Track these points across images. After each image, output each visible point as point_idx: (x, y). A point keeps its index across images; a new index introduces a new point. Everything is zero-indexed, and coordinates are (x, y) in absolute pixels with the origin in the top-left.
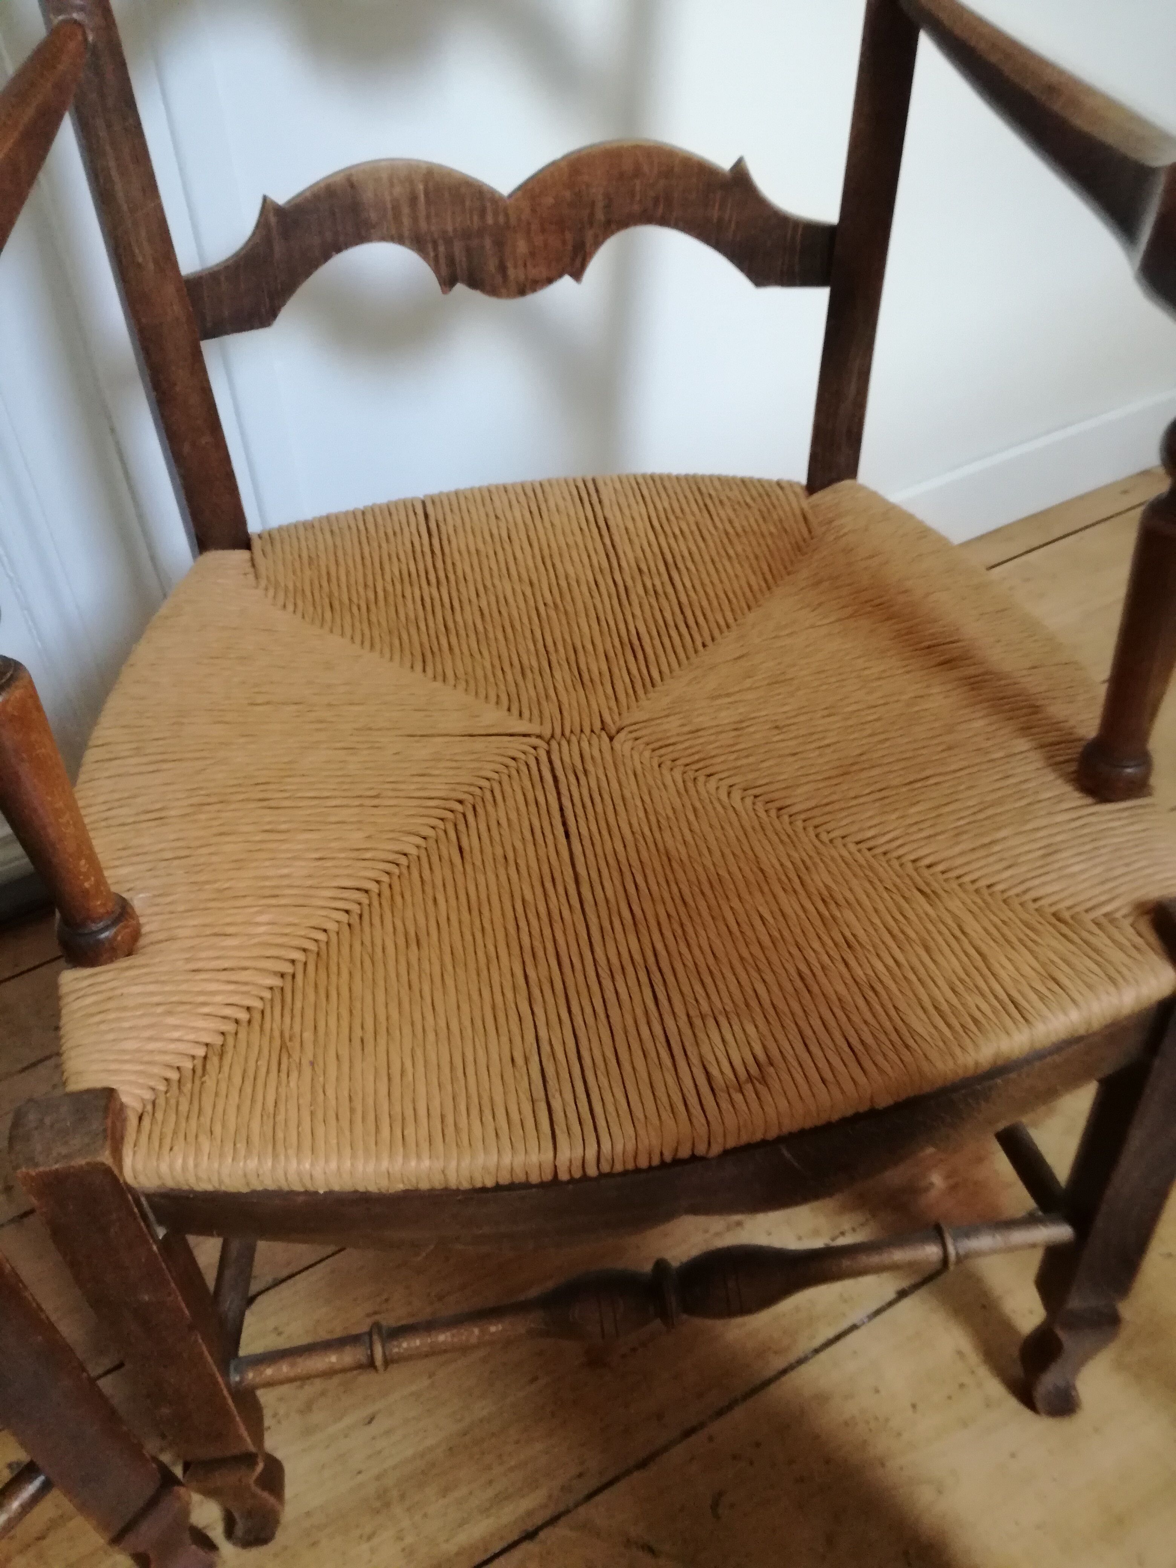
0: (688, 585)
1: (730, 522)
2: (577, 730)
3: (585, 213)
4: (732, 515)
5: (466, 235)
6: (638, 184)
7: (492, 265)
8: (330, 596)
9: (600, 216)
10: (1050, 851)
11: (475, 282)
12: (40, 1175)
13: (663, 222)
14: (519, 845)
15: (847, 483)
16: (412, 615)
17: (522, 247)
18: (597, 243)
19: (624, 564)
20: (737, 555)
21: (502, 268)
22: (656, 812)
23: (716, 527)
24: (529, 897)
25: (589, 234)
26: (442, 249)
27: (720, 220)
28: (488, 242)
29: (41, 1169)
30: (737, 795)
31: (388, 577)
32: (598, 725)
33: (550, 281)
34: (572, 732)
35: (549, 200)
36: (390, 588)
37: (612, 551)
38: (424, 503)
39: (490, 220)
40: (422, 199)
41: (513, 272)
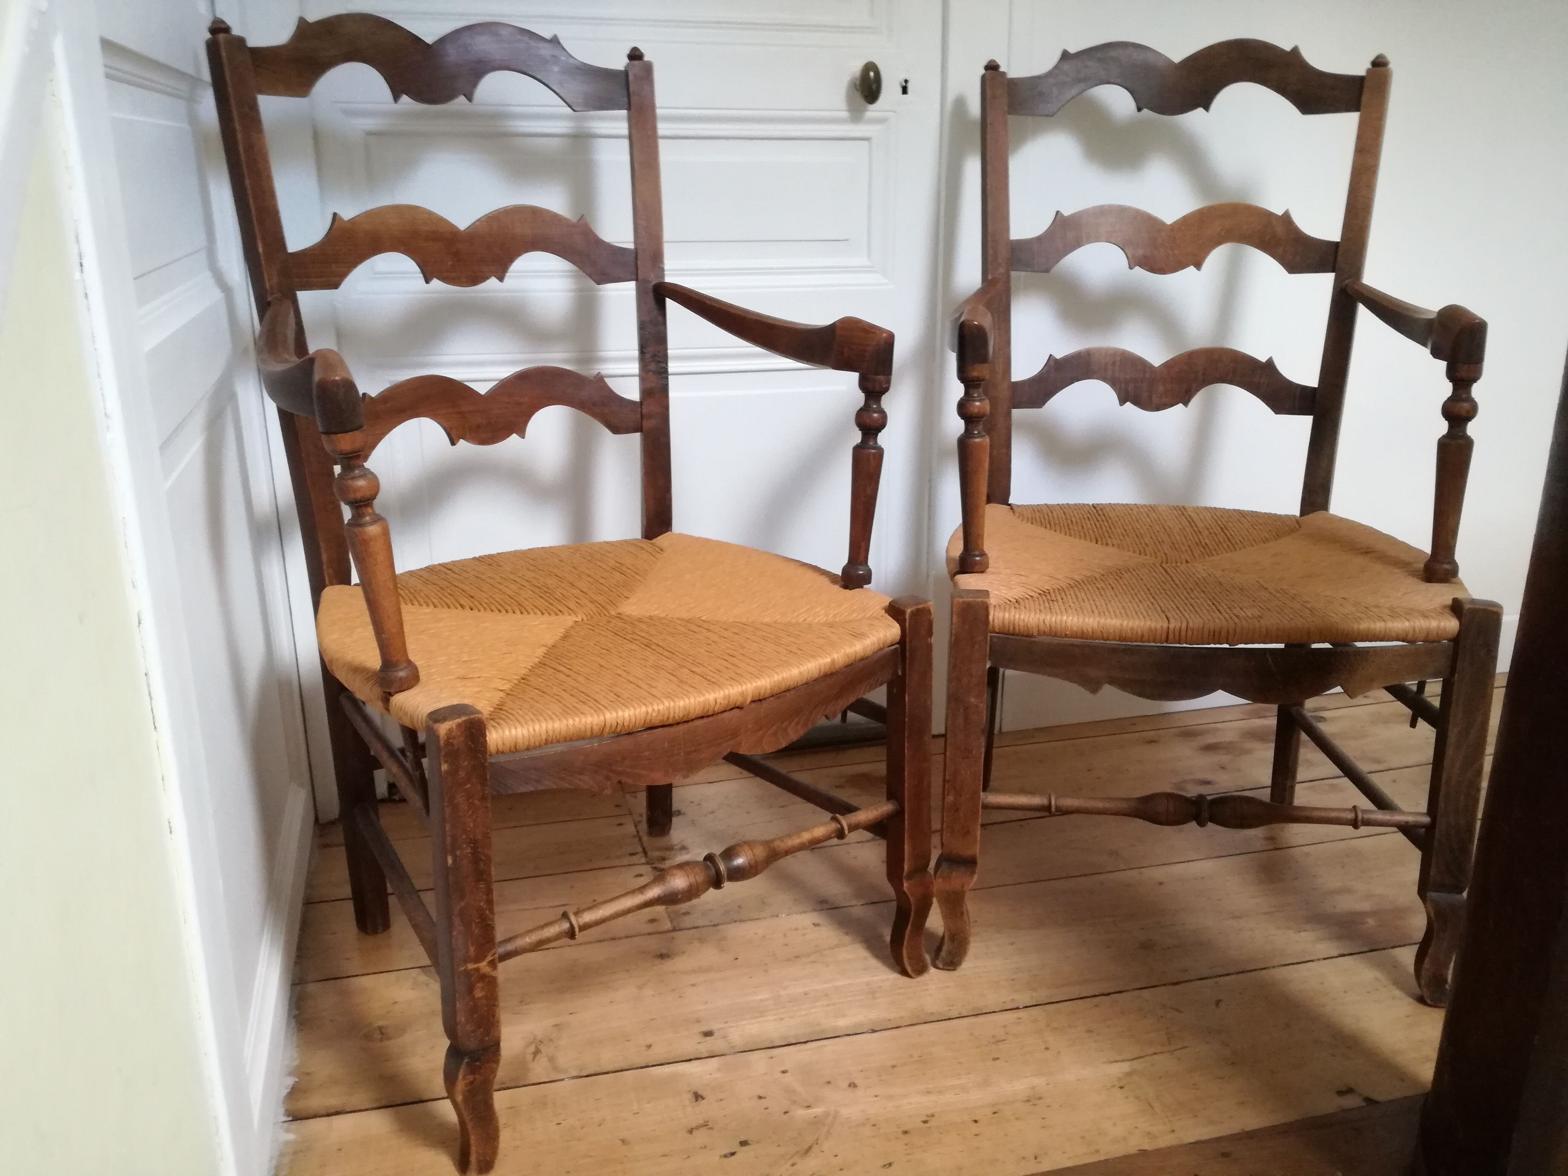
0: (1232, 533)
2: (1174, 561)
3: (1193, 376)
5: (1135, 381)
6: (1219, 364)
7: (1144, 396)
8: (1050, 522)
9: (1200, 378)
11: (1137, 403)
13: (1231, 382)
15: (1322, 512)
16: (1090, 528)
17: (1161, 388)
18: (1197, 390)
19: (1198, 526)
20: (1259, 528)
21: (1150, 397)
22: (1213, 575)
23: (1250, 523)
25: (1193, 386)
26: (1123, 386)
27: (1259, 384)
28: (1145, 384)
29: (965, 599)
32: (1184, 562)
33: (1172, 405)
35: (1176, 370)
36: (1078, 520)
37: (1192, 522)
38: (1095, 505)
39: (1148, 376)
40: (1118, 363)
41: (1155, 400)
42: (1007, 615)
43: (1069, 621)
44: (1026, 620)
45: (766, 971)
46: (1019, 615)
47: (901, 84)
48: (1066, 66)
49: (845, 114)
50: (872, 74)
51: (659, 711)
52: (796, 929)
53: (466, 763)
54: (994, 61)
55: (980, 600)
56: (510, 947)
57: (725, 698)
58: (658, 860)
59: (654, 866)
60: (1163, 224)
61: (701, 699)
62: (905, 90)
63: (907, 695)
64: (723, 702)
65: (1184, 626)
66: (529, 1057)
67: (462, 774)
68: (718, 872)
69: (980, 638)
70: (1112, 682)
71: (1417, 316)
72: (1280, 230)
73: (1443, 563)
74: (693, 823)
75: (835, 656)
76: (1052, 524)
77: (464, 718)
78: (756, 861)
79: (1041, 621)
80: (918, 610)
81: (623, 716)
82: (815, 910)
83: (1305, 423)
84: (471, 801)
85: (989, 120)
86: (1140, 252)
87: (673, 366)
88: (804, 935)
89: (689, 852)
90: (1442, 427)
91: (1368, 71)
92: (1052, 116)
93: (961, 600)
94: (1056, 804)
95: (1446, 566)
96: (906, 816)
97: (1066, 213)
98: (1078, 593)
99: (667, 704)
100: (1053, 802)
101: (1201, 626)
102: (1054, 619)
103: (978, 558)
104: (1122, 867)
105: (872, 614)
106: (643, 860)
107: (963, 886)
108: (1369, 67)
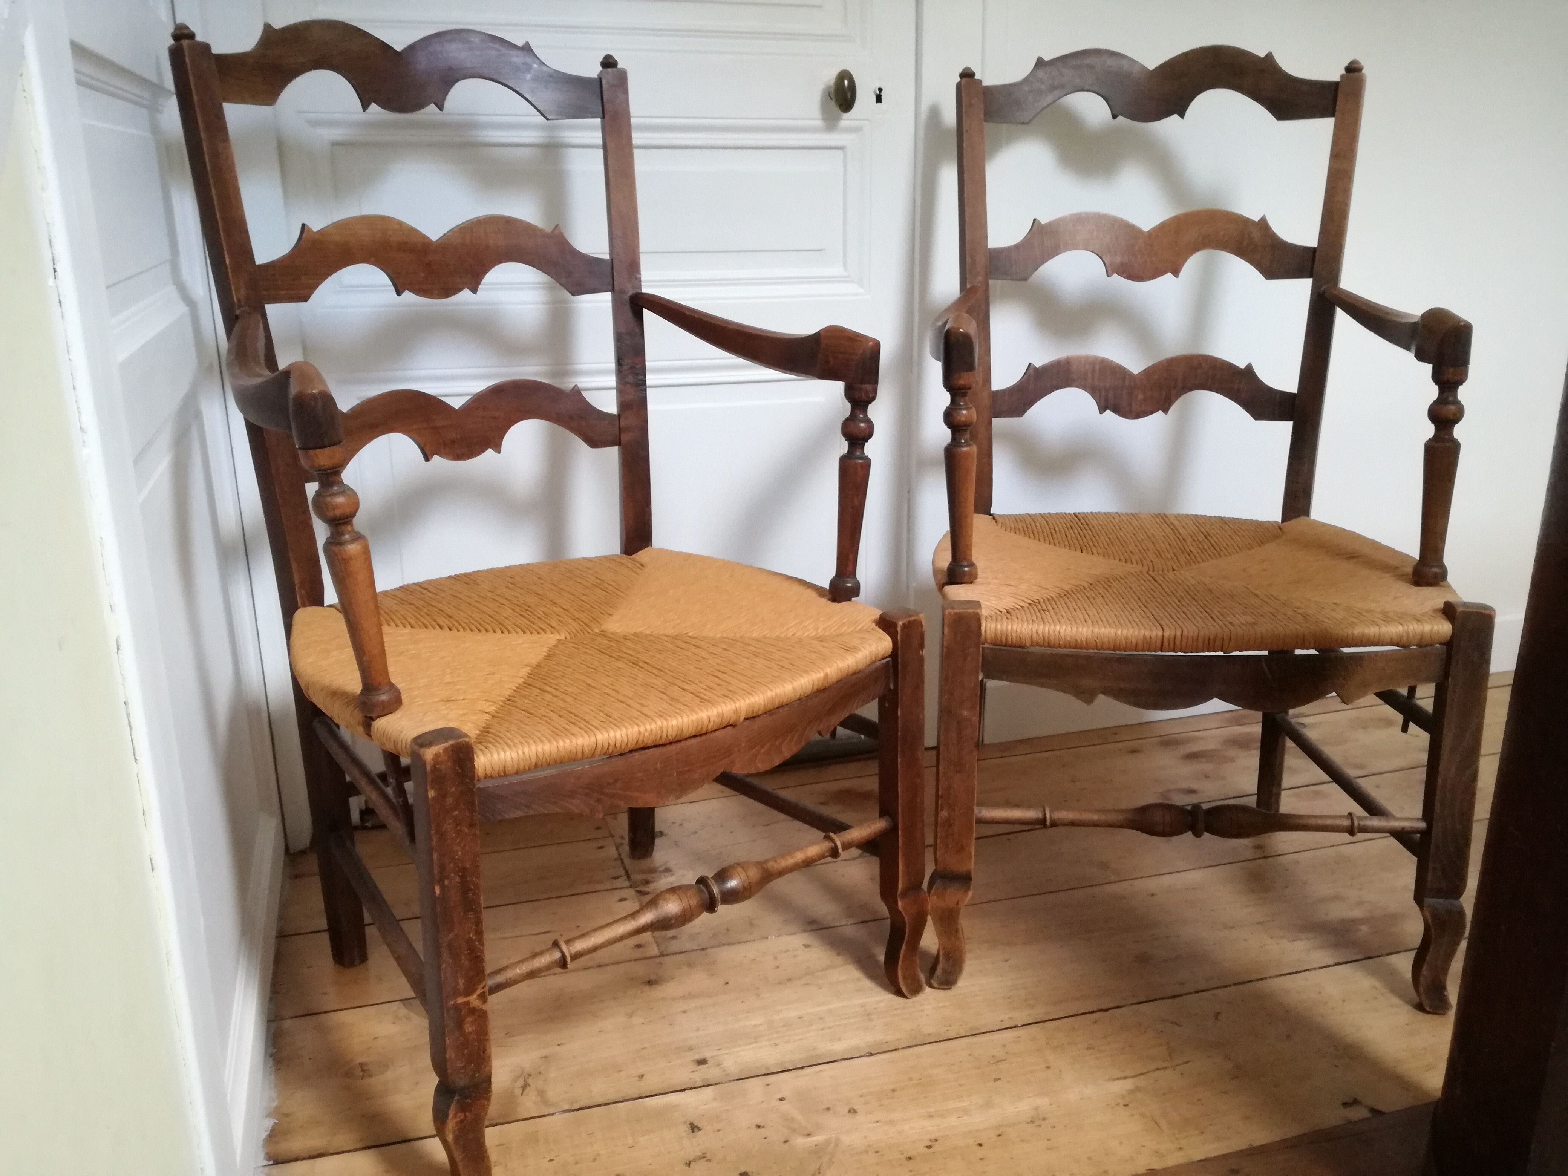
0: (1216, 540)
3: (1173, 383)
4: (1241, 527)
5: (1115, 389)
6: (1199, 372)
7: (1124, 403)
9: (1180, 385)
11: (1117, 410)
12: (956, 614)
13: (1212, 389)
15: (1304, 517)
16: (1074, 538)
17: (1141, 396)
18: (1177, 398)
19: (1182, 534)
20: (1242, 535)
21: (1130, 405)
22: (1203, 583)
23: (1231, 528)
25: (1173, 393)
26: (1103, 394)
27: (1238, 390)
28: (1125, 392)
29: (956, 611)
33: (1152, 413)
35: (1156, 377)
37: (1175, 530)
38: (1076, 514)
39: (1127, 383)
40: (1097, 372)
41: (1135, 407)
42: (999, 626)
43: (1062, 631)
44: (1019, 631)
45: (758, 995)
46: (1012, 626)
47: (875, 92)
48: (1041, 74)
49: (819, 123)
50: (846, 82)
51: (651, 730)
52: (787, 951)
53: (453, 789)
54: (970, 69)
55: (971, 611)
56: (500, 979)
57: (718, 716)
58: (642, 883)
59: (637, 889)
60: (1140, 231)
61: (694, 717)
62: (879, 99)
63: (899, 709)
64: (716, 720)
65: (1179, 633)
66: (518, 1091)
67: (450, 800)
68: (711, 894)
69: (971, 650)
70: (1106, 692)
71: (1398, 320)
72: (1256, 235)
73: (1432, 567)
74: (676, 844)
75: (828, 670)
76: (1036, 533)
77: (451, 742)
78: (750, 883)
79: (1034, 630)
80: (909, 622)
81: (615, 737)
82: (805, 931)
83: (1285, 428)
84: (459, 828)
85: (965, 127)
86: (1118, 260)
87: (651, 379)
88: (795, 956)
89: (672, 875)
90: (1429, 430)
91: (1342, 77)
92: (1028, 123)
93: (952, 611)
94: (1051, 817)
95: (1435, 570)
96: (900, 833)
97: (1044, 220)
98: (1069, 603)
99: (659, 723)
100: (1048, 816)
101: (1196, 634)
102: (1047, 629)
103: (966, 569)
104: (1113, 878)
105: (863, 627)
106: (627, 884)
107: (957, 904)
108: (1344, 72)
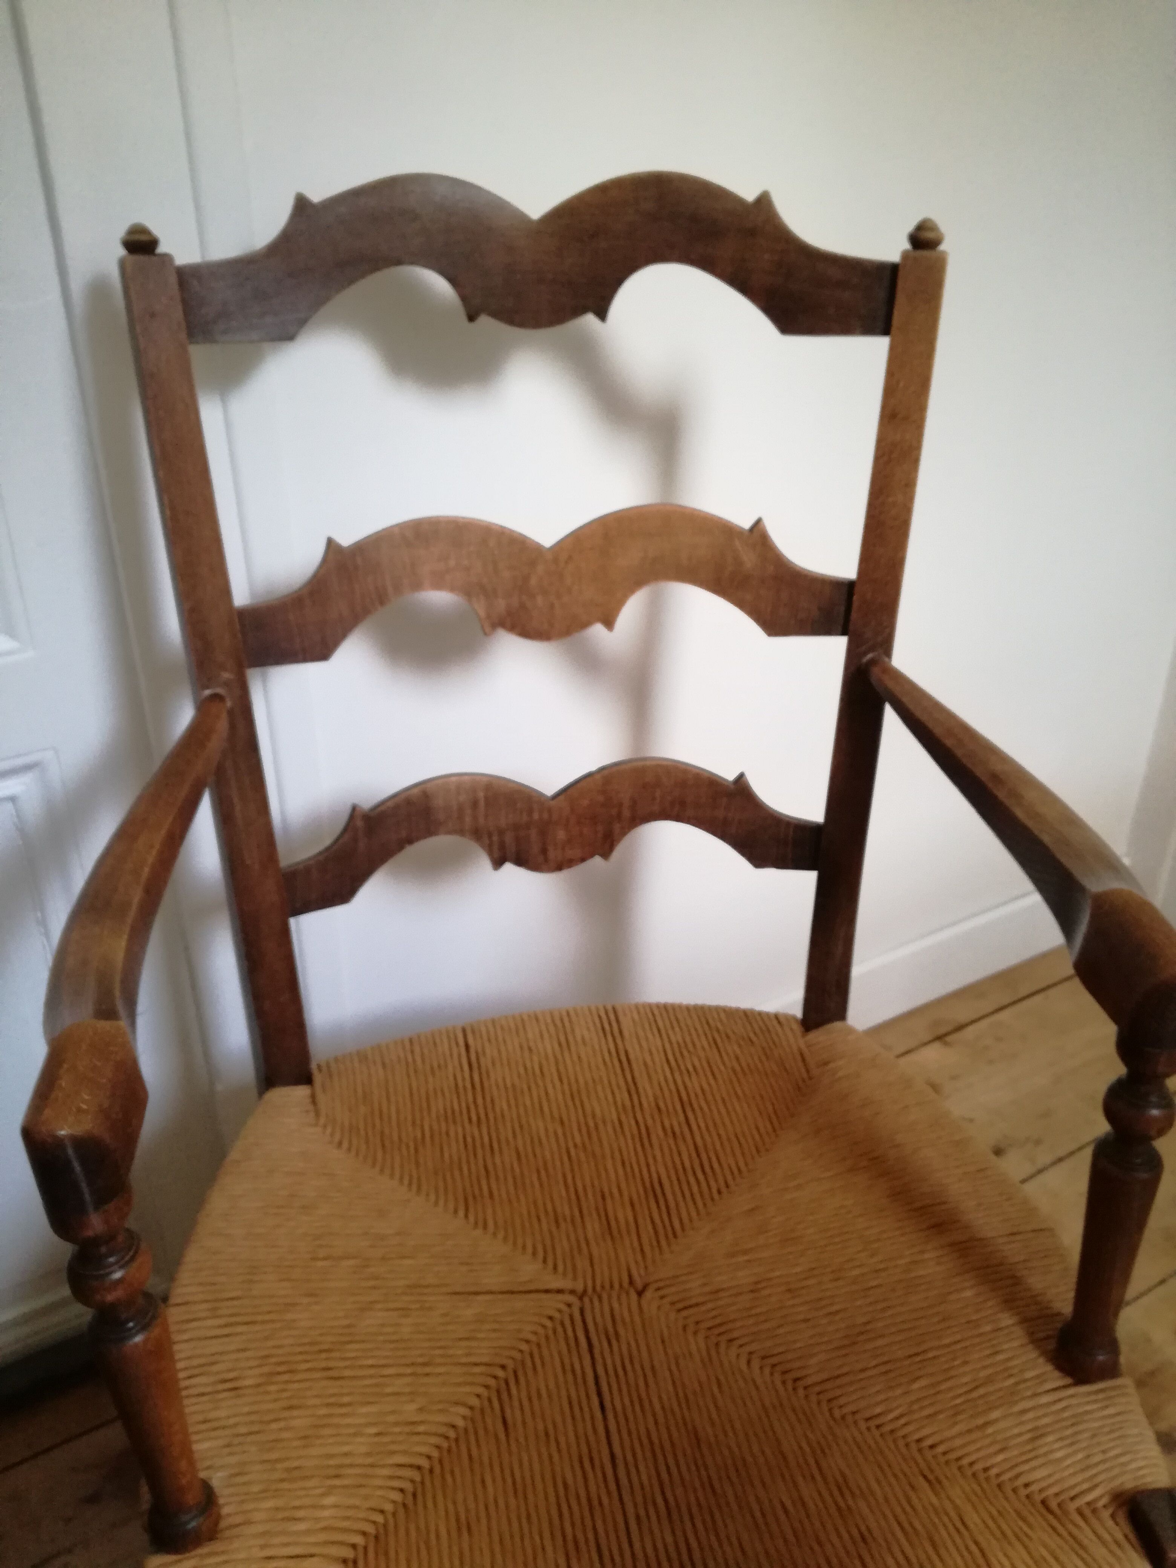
0: (702, 1125)
1: (737, 1059)
2: (607, 1286)
3: (614, 812)
4: (738, 1051)
5: (516, 827)
6: (658, 794)
7: (535, 849)
8: (382, 1133)
9: (626, 813)
10: (1038, 1435)
11: (521, 861)
13: (679, 818)
14: (558, 1419)
15: (837, 1025)
16: (455, 1158)
17: (561, 835)
18: (624, 833)
19: (645, 1105)
20: (745, 1095)
21: (544, 851)
22: (683, 1385)
23: (724, 1064)
24: (570, 1481)
25: (617, 827)
26: (495, 838)
27: (726, 820)
28: (533, 833)
30: (756, 1363)
31: (434, 1115)
32: (626, 1283)
33: (584, 860)
34: (603, 1287)
35: (585, 802)
36: (436, 1127)
37: (633, 1088)
38: (464, 1031)
39: (536, 816)
40: (482, 803)
41: (553, 854)
48: (307, 233)
54: (144, 227)
60: (537, 546)
72: (749, 560)
76: (387, 1144)
86: (501, 605)
91: (905, 255)
95: (1102, 1359)
97: (346, 539)
108: (907, 246)
